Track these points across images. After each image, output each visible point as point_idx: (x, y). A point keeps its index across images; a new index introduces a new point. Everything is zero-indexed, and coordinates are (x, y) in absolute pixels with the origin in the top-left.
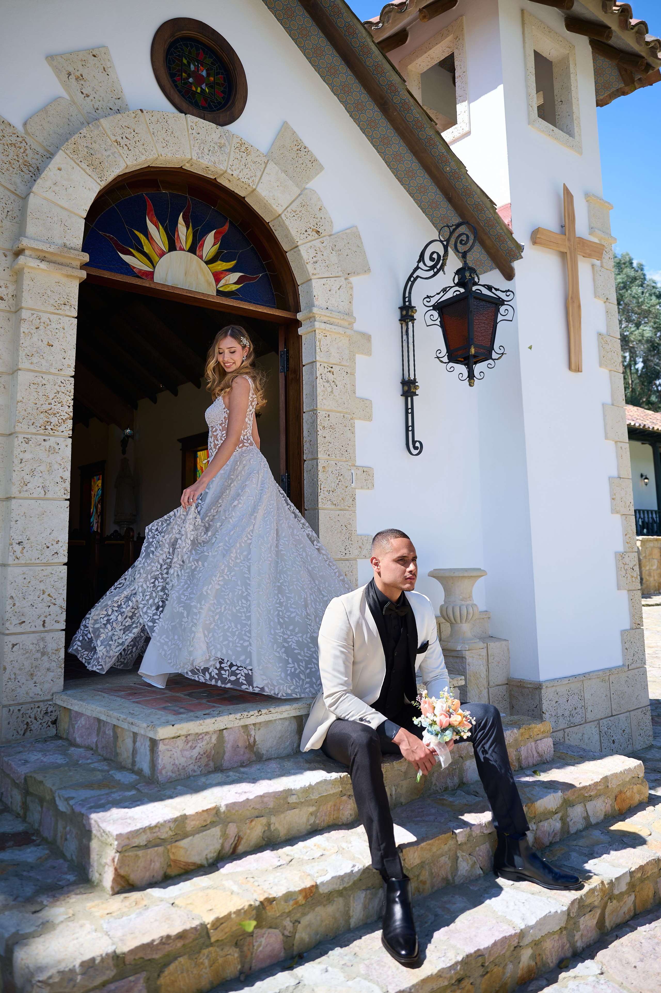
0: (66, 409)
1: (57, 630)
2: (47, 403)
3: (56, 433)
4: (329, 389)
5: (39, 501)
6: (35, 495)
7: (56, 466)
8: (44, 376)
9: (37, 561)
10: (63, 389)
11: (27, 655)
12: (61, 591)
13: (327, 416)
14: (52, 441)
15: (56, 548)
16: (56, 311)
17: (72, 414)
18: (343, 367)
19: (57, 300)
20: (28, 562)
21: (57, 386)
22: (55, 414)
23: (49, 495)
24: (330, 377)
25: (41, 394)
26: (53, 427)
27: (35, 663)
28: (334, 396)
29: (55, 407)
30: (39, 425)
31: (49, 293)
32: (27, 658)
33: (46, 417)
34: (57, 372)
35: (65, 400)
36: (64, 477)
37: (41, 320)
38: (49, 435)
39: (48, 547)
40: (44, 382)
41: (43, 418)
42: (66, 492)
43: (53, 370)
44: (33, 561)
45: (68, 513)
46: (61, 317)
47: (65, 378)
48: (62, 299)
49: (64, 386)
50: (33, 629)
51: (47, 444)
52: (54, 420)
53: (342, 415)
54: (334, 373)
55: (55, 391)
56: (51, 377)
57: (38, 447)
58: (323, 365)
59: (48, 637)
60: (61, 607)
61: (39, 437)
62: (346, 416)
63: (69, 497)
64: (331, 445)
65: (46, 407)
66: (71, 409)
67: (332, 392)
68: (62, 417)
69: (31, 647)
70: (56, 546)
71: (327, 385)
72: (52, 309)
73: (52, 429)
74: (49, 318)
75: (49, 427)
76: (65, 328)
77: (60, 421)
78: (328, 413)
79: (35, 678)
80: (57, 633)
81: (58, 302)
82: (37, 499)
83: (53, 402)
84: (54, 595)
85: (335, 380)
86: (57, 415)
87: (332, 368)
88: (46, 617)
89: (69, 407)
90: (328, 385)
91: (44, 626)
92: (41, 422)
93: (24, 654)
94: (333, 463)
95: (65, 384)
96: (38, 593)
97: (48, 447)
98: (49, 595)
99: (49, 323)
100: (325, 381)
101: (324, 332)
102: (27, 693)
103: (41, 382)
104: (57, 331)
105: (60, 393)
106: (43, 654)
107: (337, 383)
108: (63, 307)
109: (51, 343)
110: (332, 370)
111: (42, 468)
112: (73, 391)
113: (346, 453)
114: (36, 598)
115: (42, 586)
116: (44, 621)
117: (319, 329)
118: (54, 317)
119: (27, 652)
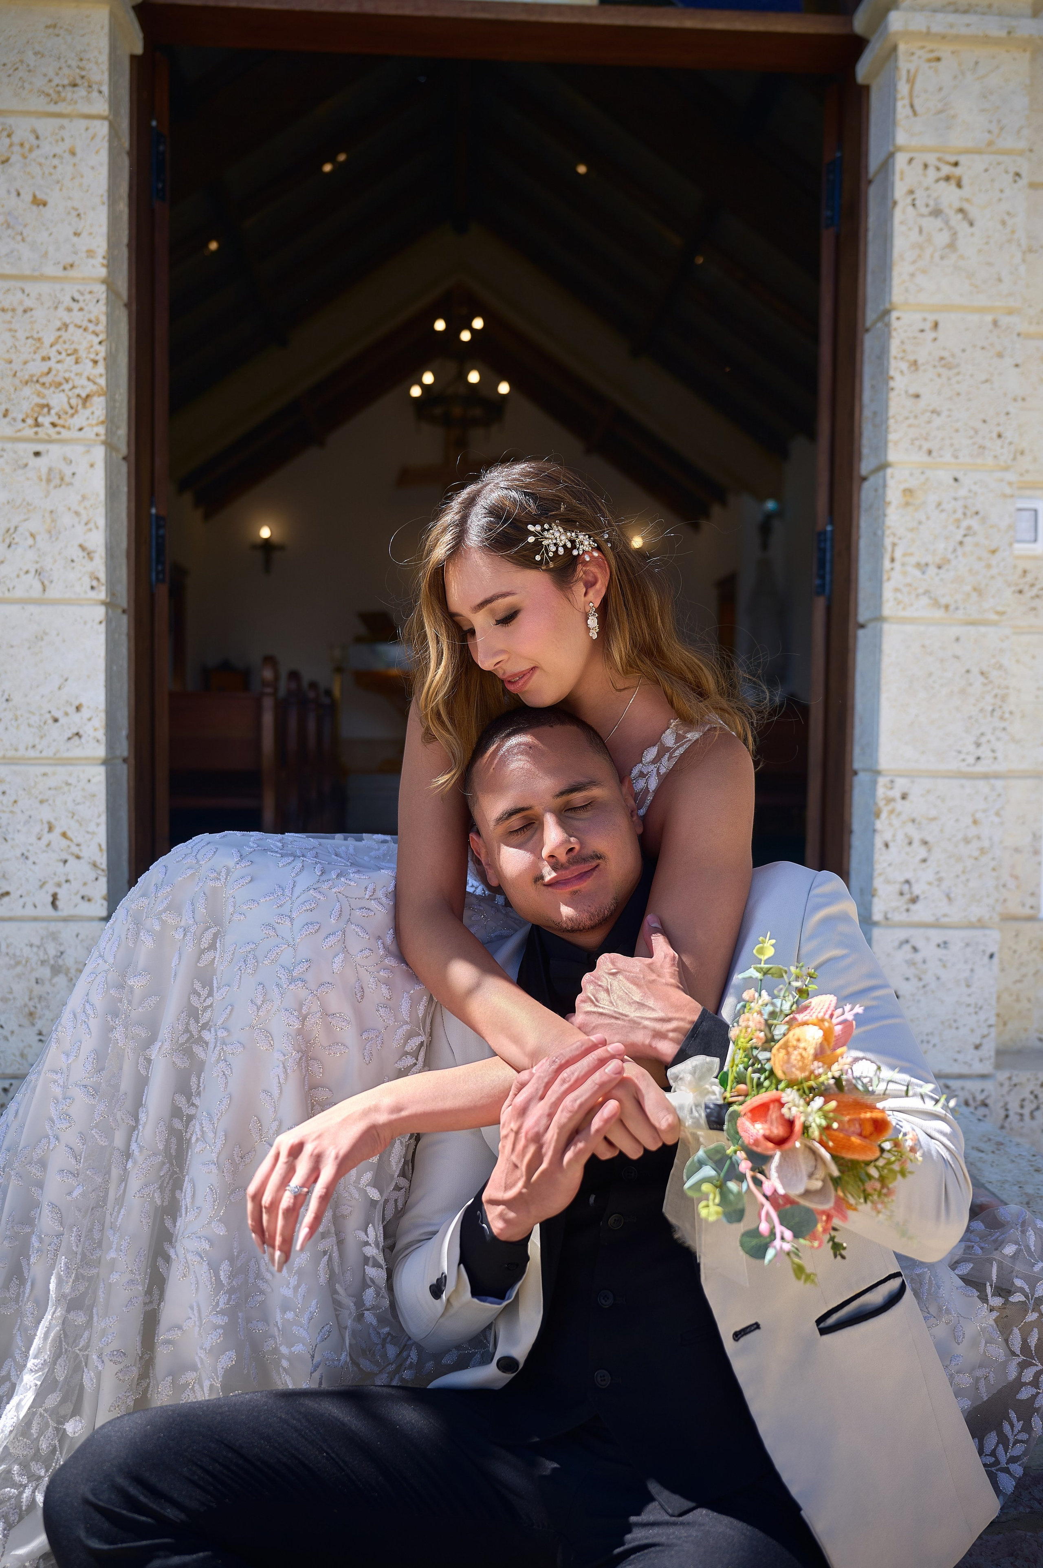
0: (87, 368)
1: (91, 919)
2: (38, 357)
3: (65, 434)
4: (942, 238)
5: (31, 608)
6: (19, 593)
7: (67, 519)
8: (29, 287)
9: (32, 753)
10: (77, 317)
11: (19, 969)
12: (92, 827)
13: (928, 325)
14: (54, 454)
15: (75, 721)
16: (53, 108)
17: (102, 382)
18: (1001, 158)
19: (51, 74)
20: (11, 753)
21: (62, 313)
22: (60, 384)
23: (54, 592)
24: (949, 195)
25: (21, 335)
26: (55, 419)
27: (38, 990)
28: (962, 257)
29: (59, 366)
30: (20, 417)
31: (31, 59)
32: (19, 976)
33: (39, 394)
34: (61, 273)
35: (85, 344)
36: (90, 546)
37: (16, 139)
38: (50, 441)
39: (56, 720)
40: (28, 303)
41: (28, 397)
42: (95, 583)
43: (50, 270)
44: (22, 752)
45: (102, 638)
46: (65, 122)
47: (81, 288)
48: (66, 71)
49: (81, 309)
50: (30, 911)
51: (42, 463)
52: (58, 401)
53: (989, 318)
54: (965, 182)
55: (58, 324)
56: (45, 288)
57: (20, 472)
58: (920, 158)
59: (68, 932)
60: (95, 865)
61: (21, 446)
62: (1004, 320)
63: (102, 595)
64: (937, 421)
65: (37, 367)
66: (101, 369)
67: (952, 246)
68: (77, 391)
69: (27, 951)
70: (76, 717)
71: (932, 224)
72: (38, 103)
73: (54, 425)
74: (34, 131)
75: (45, 420)
76: (78, 151)
77: (74, 402)
78: (932, 318)
79: (39, 1024)
80: (87, 925)
81: (56, 81)
82: (24, 602)
83: (53, 353)
84: (76, 835)
85: (966, 206)
86: (67, 387)
87: (956, 164)
88: (59, 885)
89: (95, 362)
90: (938, 223)
91: (54, 904)
92: (26, 406)
93: (10, 967)
94: (945, 476)
95: (81, 304)
96: (37, 829)
97: (44, 471)
98: (64, 835)
99: (35, 142)
100: (925, 211)
101: (930, 46)
102: (22, 1055)
103: (21, 303)
104: (56, 162)
105: (71, 328)
106: (56, 970)
107: (973, 212)
108: (68, 93)
109: (40, 196)
110: (957, 171)
111: (34, 525)
112: (103, 319)
113: (999, 442)
114: (33, 839)
115: (46, 814)
116: (55, 897)
117: (908, 34)
118: (45, 126)
119: (18, 963)
